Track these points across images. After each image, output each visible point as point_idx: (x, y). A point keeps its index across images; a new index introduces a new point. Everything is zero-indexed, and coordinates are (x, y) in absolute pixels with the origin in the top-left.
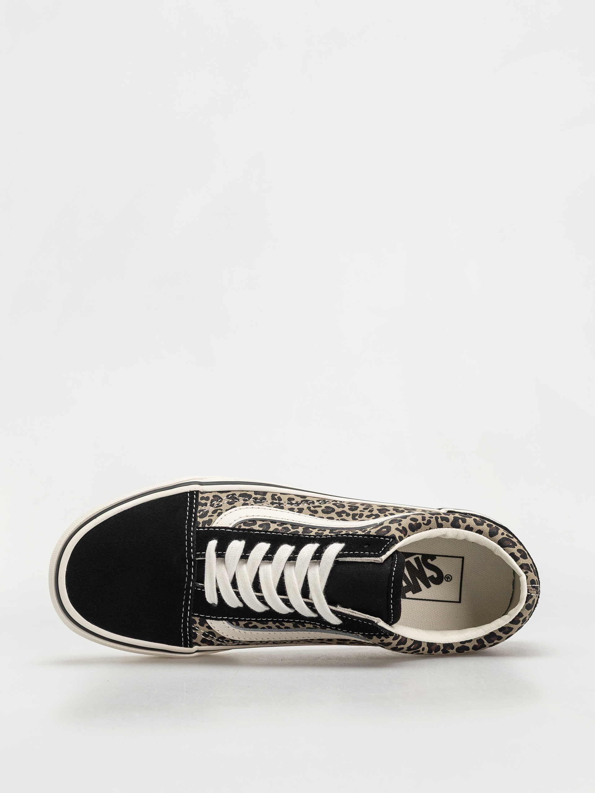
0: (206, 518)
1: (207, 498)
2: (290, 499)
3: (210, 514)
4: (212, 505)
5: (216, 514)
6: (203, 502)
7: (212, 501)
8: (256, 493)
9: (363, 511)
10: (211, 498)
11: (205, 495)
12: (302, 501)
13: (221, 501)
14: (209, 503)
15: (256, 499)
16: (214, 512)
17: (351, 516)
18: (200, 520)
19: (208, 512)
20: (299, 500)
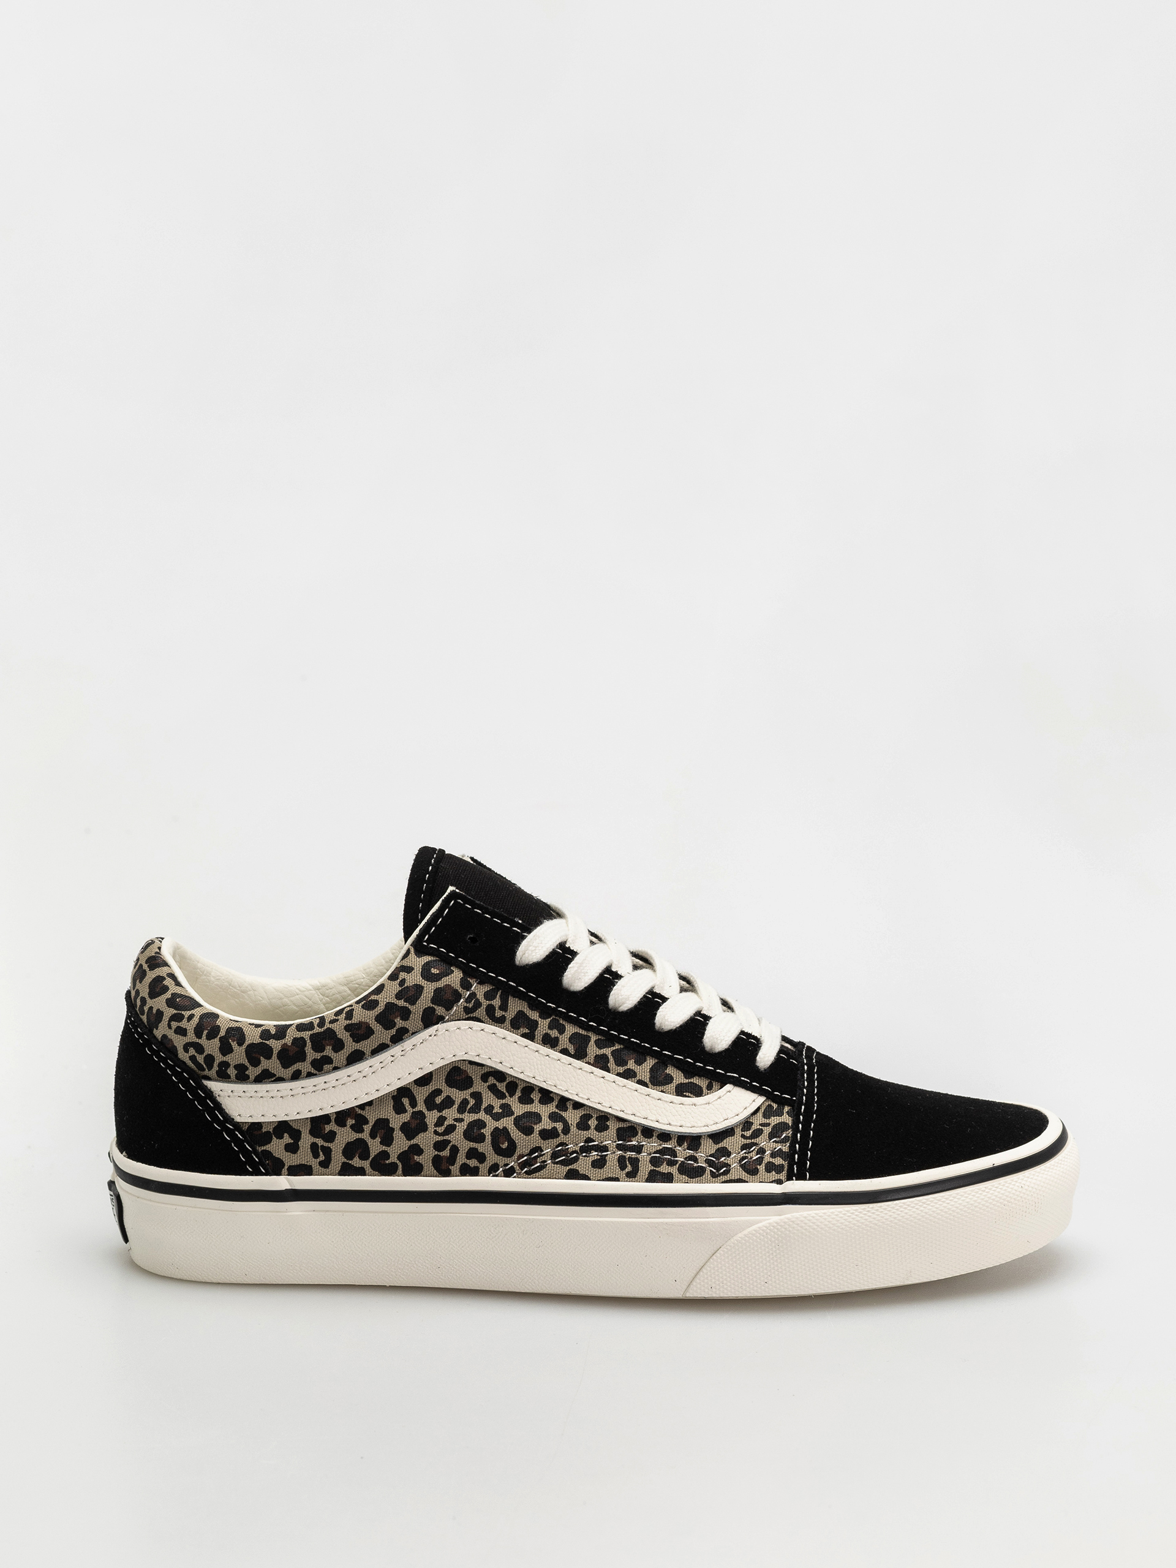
0: (775, 1120)
1: (770, 1167)
2: (599, 1164)
3: (767, 1130)
4: (762, 1151)
5: (754, 1127)
6: (778, 1161)
7: (760, 1161)
8: (668, 1178)
9: (456, 1120)
10: (762, 1168)
11: (774, 1175)
12: (576, 1159)
13: (743, 1158)
14: (767, 1158)
15: (671, 1163)
16: (758, 1133)
17: (483, 1107)
18: (787, 1119)
19: (771, 1136)
20: (584, 1164)
